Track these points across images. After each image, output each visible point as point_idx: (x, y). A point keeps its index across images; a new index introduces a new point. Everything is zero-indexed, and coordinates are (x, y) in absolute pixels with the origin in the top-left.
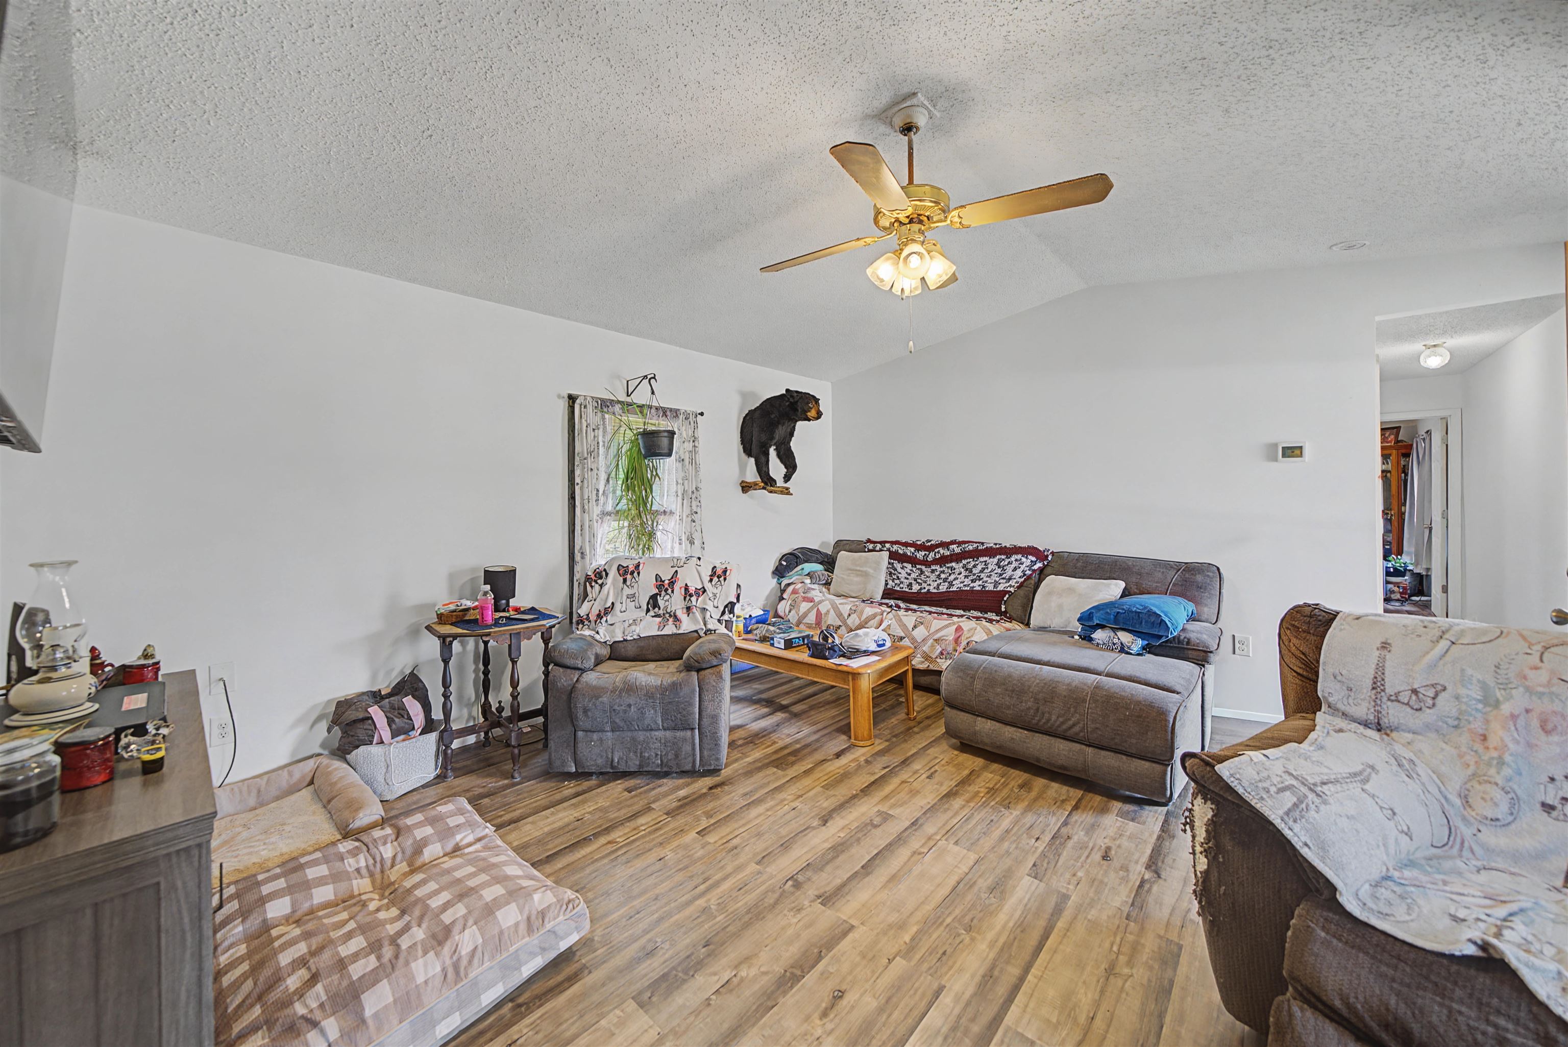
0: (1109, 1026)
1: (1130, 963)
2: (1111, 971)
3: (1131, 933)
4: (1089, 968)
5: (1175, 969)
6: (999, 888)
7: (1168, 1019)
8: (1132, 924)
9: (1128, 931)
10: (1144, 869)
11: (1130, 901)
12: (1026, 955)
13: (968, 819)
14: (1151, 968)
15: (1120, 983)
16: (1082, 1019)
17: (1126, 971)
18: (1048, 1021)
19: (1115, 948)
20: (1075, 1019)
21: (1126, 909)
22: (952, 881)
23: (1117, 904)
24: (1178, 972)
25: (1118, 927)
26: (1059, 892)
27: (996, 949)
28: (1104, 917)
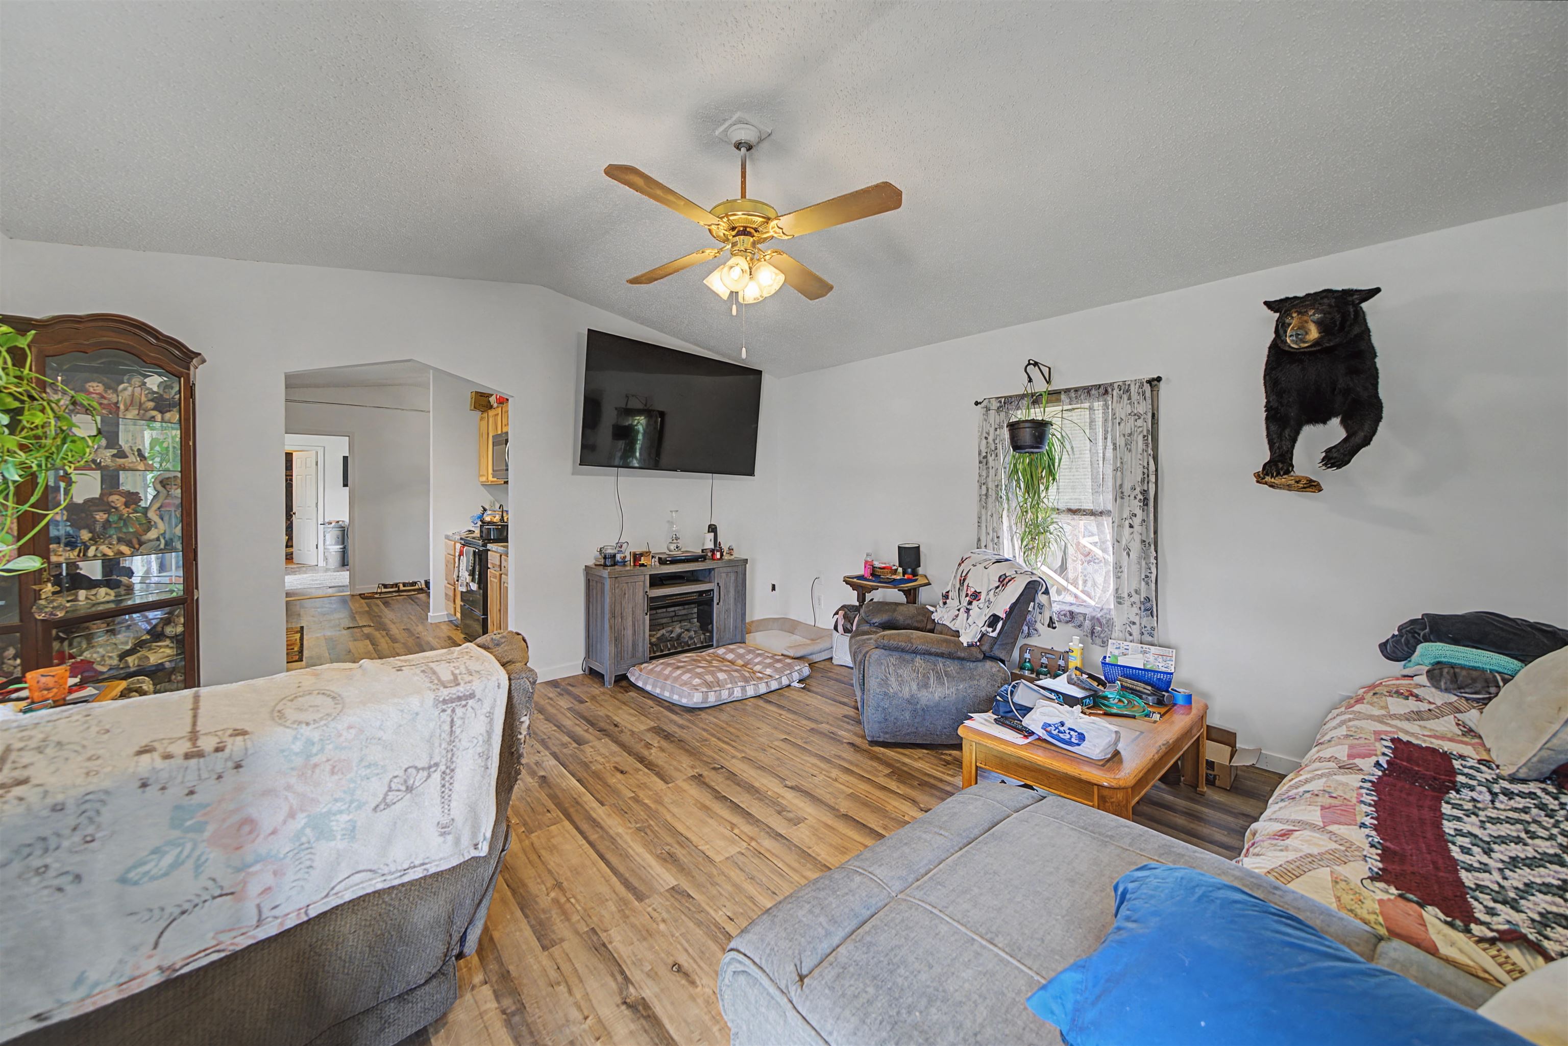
0: (530, 862)
1: (556, 901)
2: (559, 885)
3: (579, 921)
4: (569, 874)
5: (532, 927)
6: (670, 859)
7: (509, 893)
8: (586, 929)
9: (582, 921)
10: (644, 995)
11: (610, 947)
12: (601, 848)
13: (781, 875)
14: (544, 911)
15: (549, 885)
16: (543, 852)
17: (553, 895)
18: (553, 837)
19: (573, 900)
20: (544, 848)
21: (603, 936)
22: (689, 835)
23: (613, 932)
24: (528, 928)
25: (590, 917)
26: (648, 897)
27: (614, 836)
28: (604, 912)
